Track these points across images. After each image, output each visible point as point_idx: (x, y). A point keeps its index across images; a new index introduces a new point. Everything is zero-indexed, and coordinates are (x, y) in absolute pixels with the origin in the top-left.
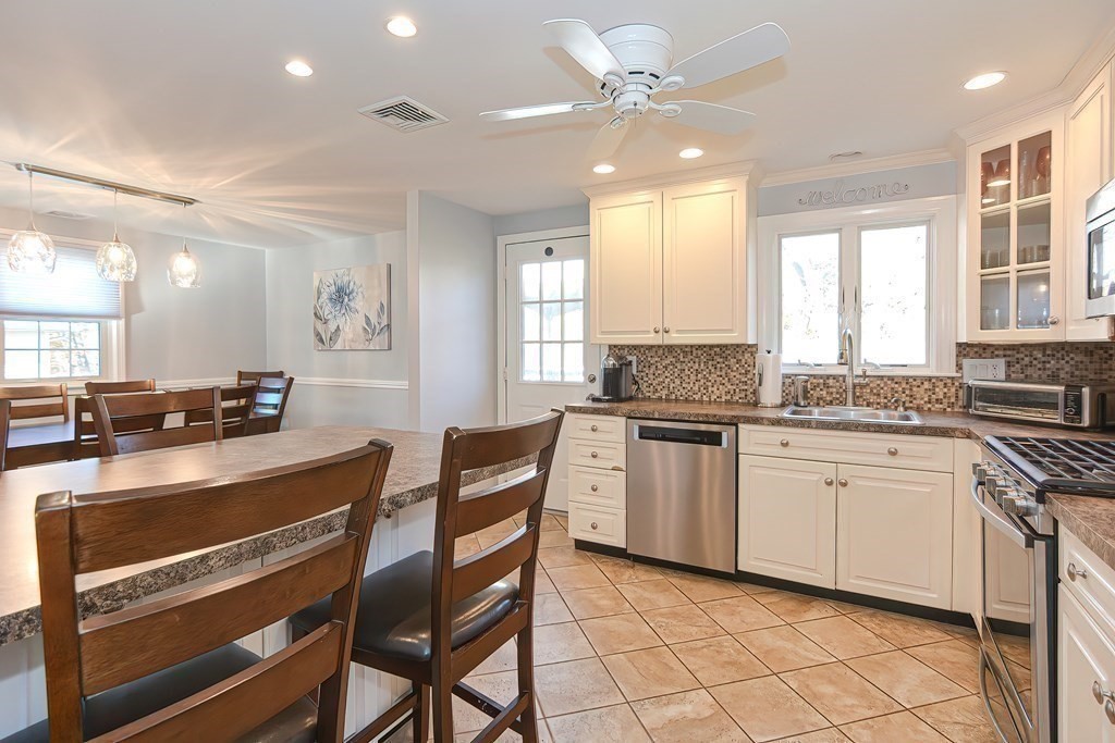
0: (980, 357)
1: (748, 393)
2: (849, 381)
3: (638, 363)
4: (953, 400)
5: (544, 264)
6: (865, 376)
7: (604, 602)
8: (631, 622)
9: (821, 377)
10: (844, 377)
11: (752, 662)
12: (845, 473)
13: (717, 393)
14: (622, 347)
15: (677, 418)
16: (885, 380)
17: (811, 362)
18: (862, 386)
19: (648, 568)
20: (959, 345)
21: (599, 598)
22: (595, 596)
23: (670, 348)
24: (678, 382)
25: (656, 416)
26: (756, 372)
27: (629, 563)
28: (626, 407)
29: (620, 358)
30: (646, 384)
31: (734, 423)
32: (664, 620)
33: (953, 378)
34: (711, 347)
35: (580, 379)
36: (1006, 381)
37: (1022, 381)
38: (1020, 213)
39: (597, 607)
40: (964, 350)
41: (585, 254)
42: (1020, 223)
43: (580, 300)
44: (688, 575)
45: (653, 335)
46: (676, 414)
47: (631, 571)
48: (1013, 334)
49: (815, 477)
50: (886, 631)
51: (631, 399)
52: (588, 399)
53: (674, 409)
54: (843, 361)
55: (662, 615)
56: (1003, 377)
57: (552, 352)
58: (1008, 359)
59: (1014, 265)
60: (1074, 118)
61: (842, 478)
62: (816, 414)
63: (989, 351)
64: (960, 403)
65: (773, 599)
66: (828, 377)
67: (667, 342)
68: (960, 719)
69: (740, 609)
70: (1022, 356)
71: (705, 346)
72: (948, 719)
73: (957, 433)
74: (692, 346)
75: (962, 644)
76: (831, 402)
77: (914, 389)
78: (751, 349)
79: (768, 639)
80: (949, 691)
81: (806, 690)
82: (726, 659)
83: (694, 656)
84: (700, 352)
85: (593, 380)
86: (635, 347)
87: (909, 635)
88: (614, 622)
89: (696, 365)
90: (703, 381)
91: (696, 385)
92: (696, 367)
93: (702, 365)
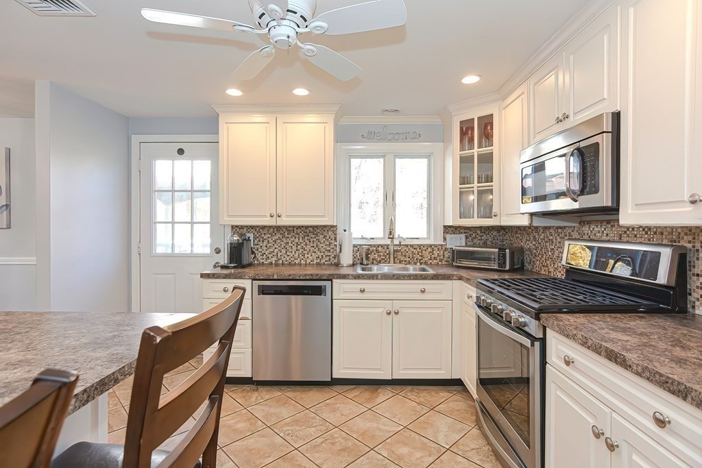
0: (454, 233)
1: (331, 257)
2: (391, 248)
3: (255, 238)
4: (442, 257)
5: (176, 162)
6: (400, 245)
7: (241, 426)
8: (266, 437)
9: (375, 246)
10: (388, 245)
11: (356, 445)
12: (397, 306)
13: (311, 258)
14: (242, 227)
15: (291, 278)
16: (409, 247)
17: (368, 236)
18: (397, 251)
19: (269, 388)
20: (445, 227)
21: (236, 423)
22: (232, 421)
23: (278, 228)
24: (284, 251)
25: (275, 277)
26: (337, 243)
27: (253, 387)
28: (250, 272)
29: (241, 235)
30: (260, 254)
31: (330, 279)
32: (290, 428)
33: (442, 245)
34: (307, 227)
35: (207, 250)
36: (466, 246)
37: (472, 246)
38: (479, 156)
39: (235, 430)
40: (448, 229)
41: (214, 157)
42: (479, 162)
43: (208, 191)
44: (298, 388)
45: (269, 218)
46: (290, 275)
47: (256, 394)
48: (476, 222)
49: (381, 310)
50: (422, 399)
51: (250, 265)
52: (215, 267)
53: (287, 272)
54: (391, 236)
55: (287, 424)
56: (464, 244)
57: (182, 231)
58: (466, 234)
59: (476, 184)
60: (504, 109)
61: (395, 309)
62: (375, 270)
63: (458, 230)
64: (445, 259)
65: (356, 392)
66: (379, 246)
67: (279, 224)
68: (473, 447)
69: (338, 405)
70: (471, 233)
71: (302, 227)
72: (468, 449)
73: (455, 278)
74: (293, 227)
75: (458, 397)
76: (380, 261)
77: (424, 252)
78: (333, 228)
79: (360, 424)
80: (463, 429)
81: (393, 456)
82: (339, 448)
83: (318, 452)
84: (299, 231)
85: (218, 251)
86: (252, 227)
87: (433, 399)
88: (252, 440)
89: (297, 239)
90: (301, 250)
91: (297, 253)
92: (297, 240)
93: (301, 239)
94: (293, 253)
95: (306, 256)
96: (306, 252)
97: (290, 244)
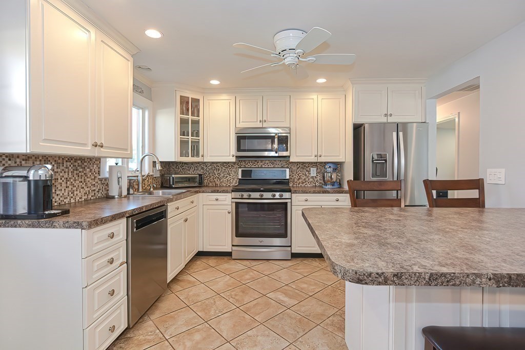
2: (140, 178)
15: (152, 207)
38: (192, 120)
45: (89, 148)
59: (190, 137)
60: (209, 100)
89: (67, 174)
90: (70, 187)
91: (67, 191)
92: (66, 176)
93: (70, 174)
94: (63, 192)
95: (75, 193)
96: (75, 189)
97: (60, 181)
